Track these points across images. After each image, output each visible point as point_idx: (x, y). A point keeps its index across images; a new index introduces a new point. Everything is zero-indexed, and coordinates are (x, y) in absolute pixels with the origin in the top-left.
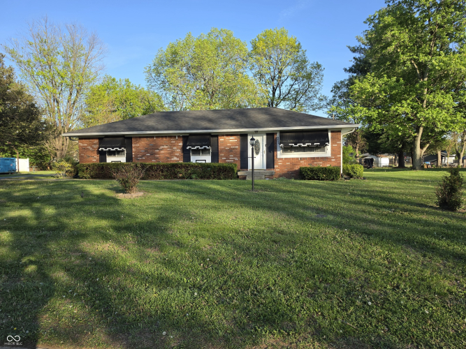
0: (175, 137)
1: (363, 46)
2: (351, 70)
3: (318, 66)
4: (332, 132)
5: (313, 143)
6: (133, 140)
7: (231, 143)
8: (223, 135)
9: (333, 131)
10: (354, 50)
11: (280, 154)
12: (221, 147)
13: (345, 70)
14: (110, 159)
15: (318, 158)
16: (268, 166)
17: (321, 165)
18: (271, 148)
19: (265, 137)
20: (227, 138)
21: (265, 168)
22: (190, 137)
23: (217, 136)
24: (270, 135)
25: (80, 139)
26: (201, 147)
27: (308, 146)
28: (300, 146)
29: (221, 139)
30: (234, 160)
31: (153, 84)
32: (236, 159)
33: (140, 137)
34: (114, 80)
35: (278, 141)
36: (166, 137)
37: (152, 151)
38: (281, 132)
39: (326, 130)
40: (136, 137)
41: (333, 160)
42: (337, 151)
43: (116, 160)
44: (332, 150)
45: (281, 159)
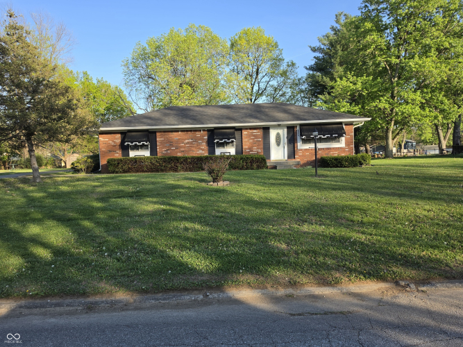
0: (200, 131)
1: (322, 47)
2: (311, 68)
3: (293, 64)
5: (331, 135)
6: (158, 134)
7: (255, 136)
8: (247, 129)
9: (347, 124)
10: (314, 50)
11: (301, 146)
12: (245, 140)
13: (306, 68)
14: (132, 154)
16: (289, 157)
18: (292, 141)
19: (286, 130)
20: (251, 131)
21: (286, 158)
22: (216, 131)
23: (240, 129)
24: (291, 128)
25: (100, 134)
26: (229, 140)
27: (327, 137)
28: (320, 137)
29: (245, 132)
31: (131, 78)
32: (259, 151)
33: (165, 132)
34: (71, 72)
35: (298, 133)
36: (191, 131)
37: (177, 144)
38: (301, 125)
39: (342, 123)
40: (160, 132)
41: (347, 150)
42: (350, 142)
43: (139, 154)
44: (346, 141)
45: (301, 150)
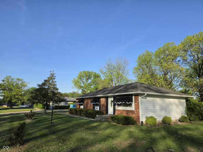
7: (104, 101)
9: (135, 95)
12: (101, 103)
19: (113, 98)
20: (103, 99)
21: (113, 114)
23: (100, 98)
32: (105, 109)
37: (87, 104)
41: (136, 112)
42: (137, 107)
43: (82, 107)
44: (135, 106)
45: (117, 110)
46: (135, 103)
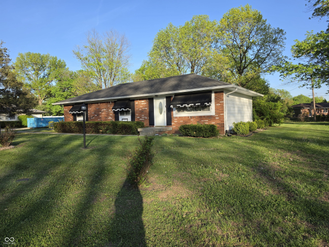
0: (110, 102)
4: (215, 93)
6: (89, 105)
7: (143, 105)
8: (137, 100)
9: (217, 92)
11: (175, 114)
12: (136, 109)
14: (78, 119)
15: (204, 116)
16: (168, 124)
17: (207, 122)
18: (170, 109)
19: (165, 99)
20: (140, 101)
21: (166, 125)
23: (133, 100)
24: (168, 98)
25: (64, 106)
26: (125, 109)
27: (191, 106)
28: (185, 106)
29: (136, 103)
30: (145, 119)
32: (146, 118)
33: (92, 104)
36: (105, 103)
37: (97, 113)
38: (175, 95)
39: (210, 92)
40: (90, 104)
41: (217, 118)
42: (220, 110)
43: (80, 119)
44: (216, 109)
45: (176, 118)
46: (215, 104)
